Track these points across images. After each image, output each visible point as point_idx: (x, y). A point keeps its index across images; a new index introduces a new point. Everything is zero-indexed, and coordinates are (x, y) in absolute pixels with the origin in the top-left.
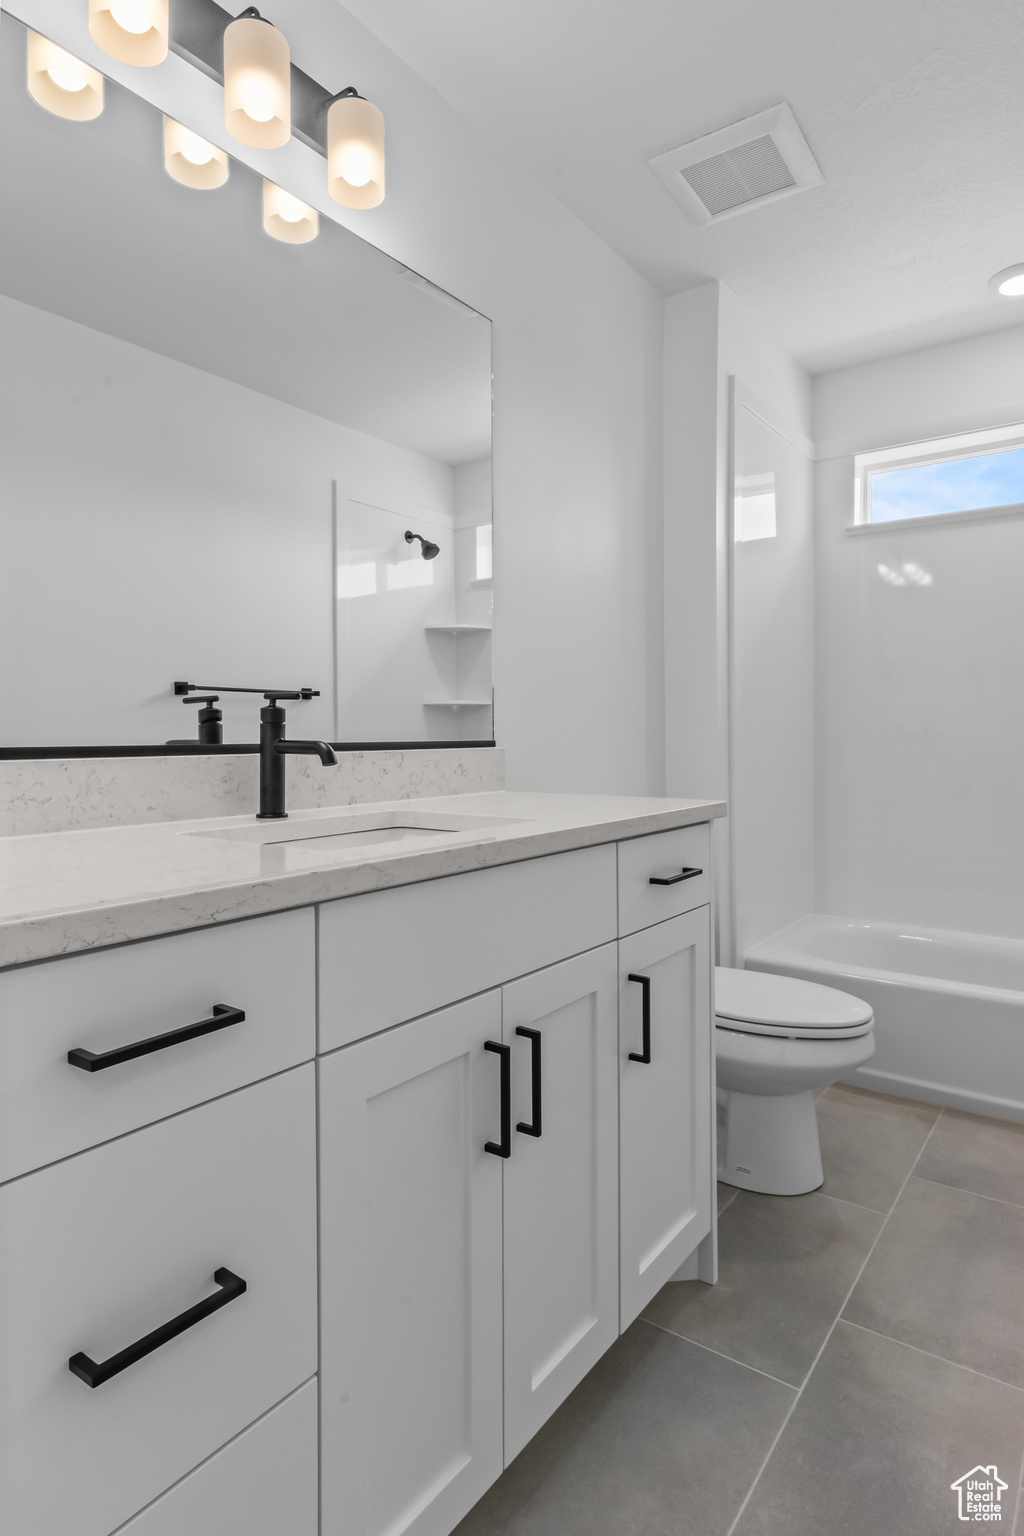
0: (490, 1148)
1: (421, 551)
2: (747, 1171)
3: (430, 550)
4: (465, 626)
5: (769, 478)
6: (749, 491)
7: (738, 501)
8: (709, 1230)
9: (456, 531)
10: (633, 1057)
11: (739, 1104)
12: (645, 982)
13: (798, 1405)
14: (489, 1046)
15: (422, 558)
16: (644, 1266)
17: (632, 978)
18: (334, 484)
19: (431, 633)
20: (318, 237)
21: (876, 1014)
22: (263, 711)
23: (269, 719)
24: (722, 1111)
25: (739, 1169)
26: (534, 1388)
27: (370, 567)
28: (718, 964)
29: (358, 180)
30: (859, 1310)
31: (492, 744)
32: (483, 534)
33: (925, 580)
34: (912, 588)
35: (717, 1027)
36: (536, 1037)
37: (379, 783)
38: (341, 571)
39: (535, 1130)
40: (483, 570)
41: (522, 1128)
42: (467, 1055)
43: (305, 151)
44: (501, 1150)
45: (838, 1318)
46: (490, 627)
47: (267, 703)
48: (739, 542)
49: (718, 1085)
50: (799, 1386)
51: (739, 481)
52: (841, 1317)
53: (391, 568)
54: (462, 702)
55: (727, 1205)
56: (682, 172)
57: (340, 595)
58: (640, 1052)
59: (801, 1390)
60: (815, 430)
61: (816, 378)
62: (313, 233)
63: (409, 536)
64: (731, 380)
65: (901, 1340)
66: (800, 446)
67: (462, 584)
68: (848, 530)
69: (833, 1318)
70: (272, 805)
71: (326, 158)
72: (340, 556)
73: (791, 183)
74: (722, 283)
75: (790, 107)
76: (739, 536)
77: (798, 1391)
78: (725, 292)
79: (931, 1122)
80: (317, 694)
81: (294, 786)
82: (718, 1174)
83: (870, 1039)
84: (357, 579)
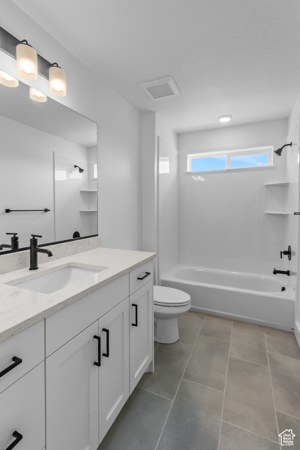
0: (95, 364)
1: (79, 171)
2: (161, 338)
3: (81, 170)
4: (91, 190)
5: (168, 158)
6: (162, 160)
7: (160, 162)
8: (152, 359)
9: (88, 165)
10: (133, 325)
11: (159, 322)
12: (136, 306)
13: (172, 405)
14: (95, 337)
15: (79, 172)
16: (136, 376)
17: (133, 305)
18: (54, 152)
19: (82, 192)
20: (47, 101)
21: (191, 298)
22: (31, 240)
23: (33, 242)
24: (155, 324)
25: (160, 338)
26: (107, 420)
27: (64, 173)
28: (155, 285)
29: (58, 89)
30: (187, 376)
31: (97, 235)
32: (95, 166)
33: (203, 180)
34: (200, 182)
35: (154, 304)
36: (107, 331)
37: (66, 252)
38: (56, 172)
39: (107, 355)
40: (95, 176)
41: (104, 355)
42: (89, 341)
43: (43, 79)
44: (98, 364)
45: (182, 378)
46: (97, 191)
47: (32, 237)
48: (160, 174)
49: (154, 317)
50: (173, 400)
51: (160, 158)
52: (183, 377)
53: (70, 174)
54: (90, 211)
55: (157, 348)
56: (146, 88)
57: (56, 179)
58: (135, 323)
59: (173, 401)
60: (178, 148)
61: (179, 135)
62: (45, 100)
63: (75, 166)
64: (158, 137)
65: (196, 382)
66: (175, 151)
67: (90, 179)
68: (186, 173)
69: (181, 378)
70: (34, 266)
71: (49, 80)
72: (55, 169)
73: (173, 94)
74: (156, 113)
75: (173, 77)
76: (160, 172)
77: (172, 401)
78: (157, 115)
79: (203, 318)
80: (49, 210)
81: (40, 257)
82: (154, 340)
83: (190, 305)
84: (61, 175)
